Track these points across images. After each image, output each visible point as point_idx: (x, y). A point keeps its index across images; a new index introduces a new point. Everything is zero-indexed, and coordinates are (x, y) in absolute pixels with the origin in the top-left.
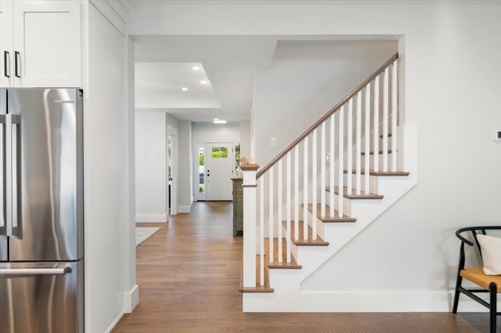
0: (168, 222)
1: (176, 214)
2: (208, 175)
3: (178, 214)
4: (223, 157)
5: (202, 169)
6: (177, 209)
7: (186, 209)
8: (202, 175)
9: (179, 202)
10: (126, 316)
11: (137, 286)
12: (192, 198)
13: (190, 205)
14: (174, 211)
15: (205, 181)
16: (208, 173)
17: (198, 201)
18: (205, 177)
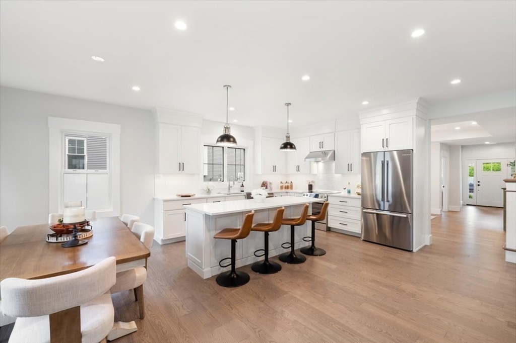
0: (441, 215)
1: (447, 210)
2: (479, 185)
3: (449, 211)
4: (497, 170)
5: (471, 180)
6: (448, 208)
7: (456, 208)
8: (471, 185)
9: (450, 203)
10: (426, 246)
11: (431, 235)
12: (461, 202)
13: (460, 205)
14: (445, 208)
15: (475, 191)
16: (478, 183)
17: (467, 205)
18: (475, 187)
